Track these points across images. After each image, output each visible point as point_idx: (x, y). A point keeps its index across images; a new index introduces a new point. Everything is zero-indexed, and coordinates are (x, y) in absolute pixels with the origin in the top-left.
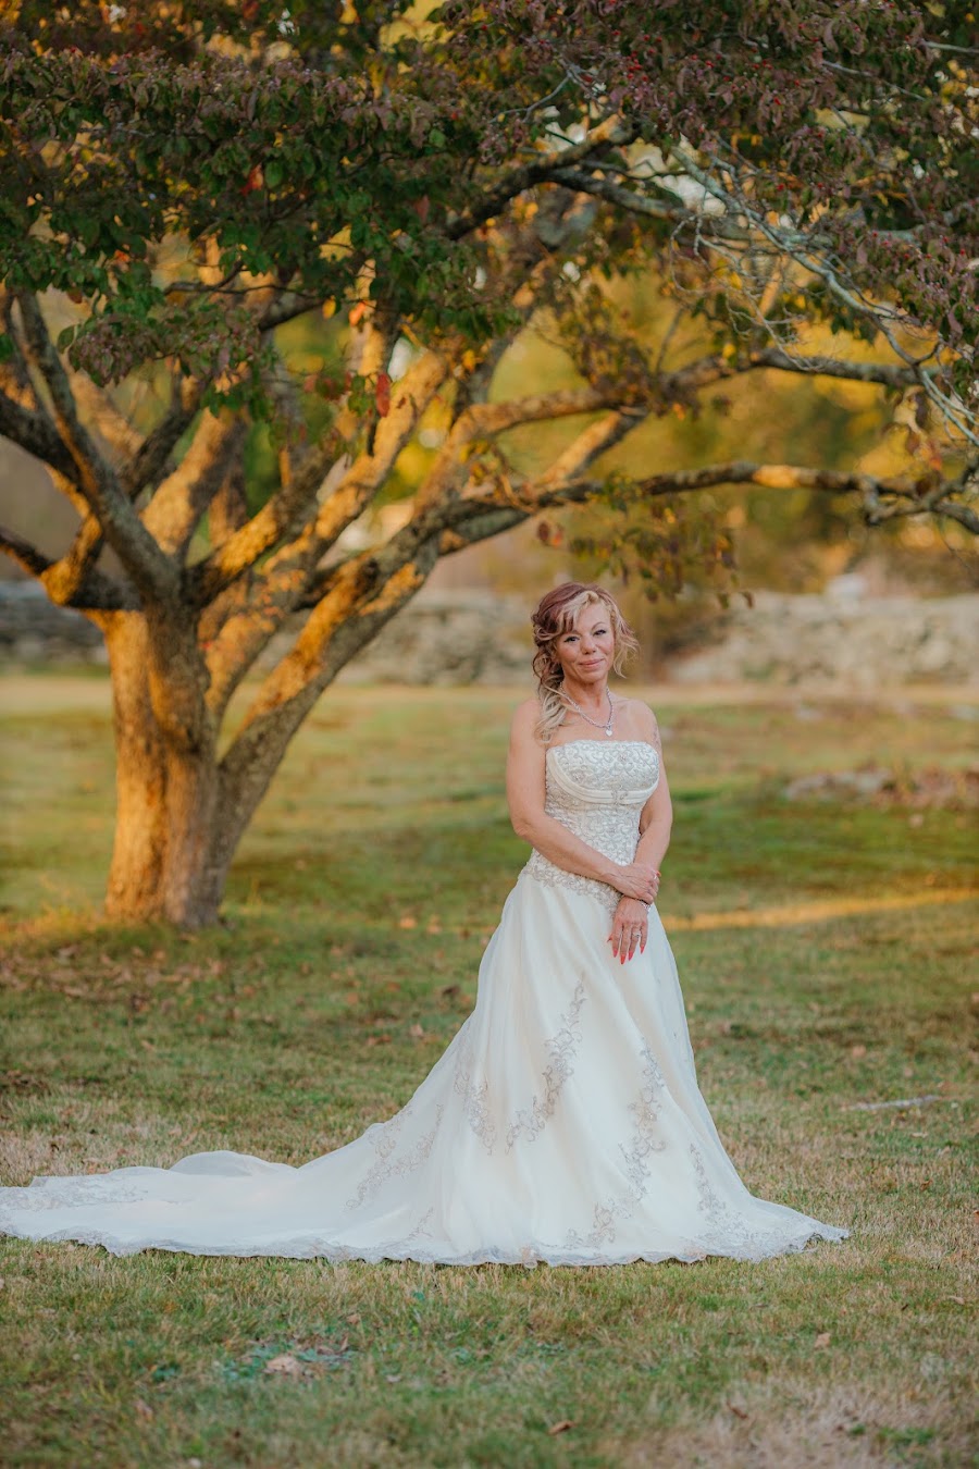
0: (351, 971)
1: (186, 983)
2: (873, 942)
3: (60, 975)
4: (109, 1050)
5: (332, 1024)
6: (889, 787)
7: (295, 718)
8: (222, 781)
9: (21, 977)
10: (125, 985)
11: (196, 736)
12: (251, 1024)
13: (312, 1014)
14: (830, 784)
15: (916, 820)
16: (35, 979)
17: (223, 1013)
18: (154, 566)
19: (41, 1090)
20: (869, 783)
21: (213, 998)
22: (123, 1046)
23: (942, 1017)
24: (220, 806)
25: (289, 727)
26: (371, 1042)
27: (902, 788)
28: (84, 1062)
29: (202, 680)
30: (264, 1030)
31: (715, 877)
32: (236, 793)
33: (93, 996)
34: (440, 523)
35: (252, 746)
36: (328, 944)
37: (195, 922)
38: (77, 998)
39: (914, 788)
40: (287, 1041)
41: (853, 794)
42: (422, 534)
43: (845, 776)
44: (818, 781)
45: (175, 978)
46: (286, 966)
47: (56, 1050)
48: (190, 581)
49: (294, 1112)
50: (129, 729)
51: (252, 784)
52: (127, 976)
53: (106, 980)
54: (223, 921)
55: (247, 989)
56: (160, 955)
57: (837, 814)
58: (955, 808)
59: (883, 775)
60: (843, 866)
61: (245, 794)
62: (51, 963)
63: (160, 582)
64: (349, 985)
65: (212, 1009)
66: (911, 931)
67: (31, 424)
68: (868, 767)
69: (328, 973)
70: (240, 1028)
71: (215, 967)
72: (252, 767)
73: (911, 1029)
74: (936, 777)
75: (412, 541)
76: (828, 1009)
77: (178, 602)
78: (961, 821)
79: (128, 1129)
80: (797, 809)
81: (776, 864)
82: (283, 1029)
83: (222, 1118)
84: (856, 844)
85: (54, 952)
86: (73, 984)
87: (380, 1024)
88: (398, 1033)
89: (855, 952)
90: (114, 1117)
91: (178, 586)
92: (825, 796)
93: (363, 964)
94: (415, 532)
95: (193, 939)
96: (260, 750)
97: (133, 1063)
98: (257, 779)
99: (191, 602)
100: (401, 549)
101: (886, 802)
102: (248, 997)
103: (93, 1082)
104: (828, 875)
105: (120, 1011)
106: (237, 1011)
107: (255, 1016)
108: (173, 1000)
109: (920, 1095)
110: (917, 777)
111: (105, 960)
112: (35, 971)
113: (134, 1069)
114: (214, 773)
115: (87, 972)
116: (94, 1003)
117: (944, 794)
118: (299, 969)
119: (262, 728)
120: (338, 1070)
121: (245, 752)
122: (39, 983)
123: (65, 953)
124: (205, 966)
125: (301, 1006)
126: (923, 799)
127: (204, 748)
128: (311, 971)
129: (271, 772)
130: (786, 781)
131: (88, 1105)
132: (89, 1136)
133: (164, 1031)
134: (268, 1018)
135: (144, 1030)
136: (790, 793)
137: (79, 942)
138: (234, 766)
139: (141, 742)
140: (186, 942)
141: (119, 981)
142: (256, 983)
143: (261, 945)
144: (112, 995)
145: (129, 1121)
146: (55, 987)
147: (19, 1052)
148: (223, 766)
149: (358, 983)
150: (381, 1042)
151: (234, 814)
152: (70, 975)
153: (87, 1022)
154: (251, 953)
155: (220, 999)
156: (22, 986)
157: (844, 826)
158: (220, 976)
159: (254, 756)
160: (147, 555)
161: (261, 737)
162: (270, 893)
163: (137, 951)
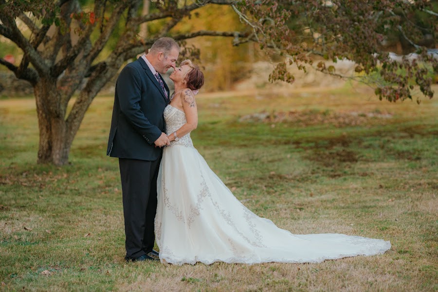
0: (102, 175)
1: (56, 180)
2: (252, 160)
3: (22, 180)
4: (30, 199)
5: (94, 189)
6: (268, 117)
7: (86, 107)
8: (67, 125)
9: (11, 181)
10: (40, 182)
11: (58, 113)
12: (71, 190)
13: (89, 187)
14: (252, 117)
15: (273, 126)
16: (15, 181)
17: (64, 188)
18: (42, 67)
19: (7, 210)
20: (263, 116)
21: (62, 184)
22: (34, 198)
23: (261, 179)
24: (67, 131)
25: (84, 109)
26: (103, 193)
27: (272, 117)
28: (21, 202)
29: (58, 97)
30: (74, 191)
31: (215, 145)
32: (71, 128)
33: (30, 185)
34: (122, 51)
35: (75, 115)
36: (98, 168)
37: (61, 164)
38: (25, 186)
39: (275, 117)
40: (80, 194)
41: (258, 120)
42: (118, 54)
43: (256, 115)
44: (248, 116)
45: (53, 179)
46: (85, 174)
47: (15, 200)
48: (53, 71)
49: (74, 212)
50: (41, 112)
51: (75, 125)
52: (40, 179)
53: (34, 181)
54: (70, 163)
55: (73, 181)
56: (51, 173)
57: (252, 125)
58: (285, 122)
59: (268, 114)
60: (250, 140)
61: (73, 128)
62: (20, 177)
63: (44, 71)
64: (101, 179)
65: (62, 187)
66: (263, 156)
67: (5, 30)
68: (264, 112)
69: (96, 175)
70: (68, 192)
71: (65, 175)
72: (75, 120)
73: (251, 182)
74: (281, 114)
75: (115, 56)
76: (231, 178)
77: (50, 76)
78: (286, 126)
79: (27, 219)
80: (242, 125)
81: (233, 140)
82: (80, 191)
83: (54, 215)
84: (255, 133)
85: (22, 174)
86: (25, 182)
87: (107, 188)
88: (111, 190)
89: (246, 163)
90: (25, 216)
91: (49, 72)
92: (251, 121)
93: (107, 173)
94: (116, 54)
95: (60, 169)
96: (77, 116)
97: (35, 202)
98: (77, 124)
99: (53, 76)
100: (112, 58)
101: (267, 121)
102: (73, 183)
103: (23, 207)
104: (246, 142)
105: (37, 189)
106: (69, 187)
107: (73, 188)
108: (52, 185)
109: (246, 199)
110: (276, 114)
111: (35, 175)
112: (16, 179)
113: (35, 203)
114: (64, 123)
115: (30, 179)
116: (30, 187)
117: (283, 118)
118: (88, 175)
119: (77, 110)
120: (91, 201)
121: (73, 117)
122: (16, 182)
123: (24, 174)
124: (62, 176)
125: (87, 185)
126: (277, 120)
127: (60, 116)
128: (92, 175)
129: (80, 121)
130: (240, 117)
131: (19, 213)
132: (17, 221)
133: (47, 193)
134: (76, 188)
135: (41, 193)
136: (241, 120)
137: (29, 171)
138: (70, 120)
139: (44, 115)
140: (58, 169)
141: (38, 181)
142: (76, 179)
143: (79, 169)
144: (35, 184)
145: (29, 217)
146: (20, 183)
147: (5, 201)
148: (67, 121)
149: (103, 178)
150: (106, 193)
151: (71, 134)
152: (25, 180)
153: (26, 192)
154: (76, 171)
155: (65, 184)
156: (11, 183)
157: (253, 129)
158: (66, 178)
159: (75, 118)
160: (40, 64)
161: (77, 112)
162: (89, 155)
163: (45, 172)
